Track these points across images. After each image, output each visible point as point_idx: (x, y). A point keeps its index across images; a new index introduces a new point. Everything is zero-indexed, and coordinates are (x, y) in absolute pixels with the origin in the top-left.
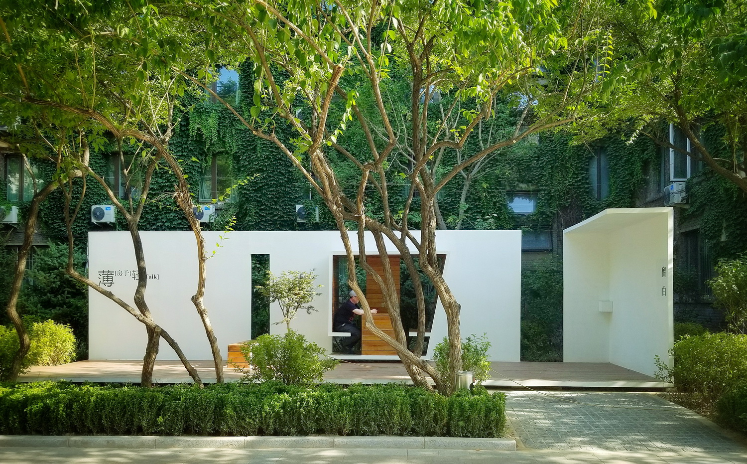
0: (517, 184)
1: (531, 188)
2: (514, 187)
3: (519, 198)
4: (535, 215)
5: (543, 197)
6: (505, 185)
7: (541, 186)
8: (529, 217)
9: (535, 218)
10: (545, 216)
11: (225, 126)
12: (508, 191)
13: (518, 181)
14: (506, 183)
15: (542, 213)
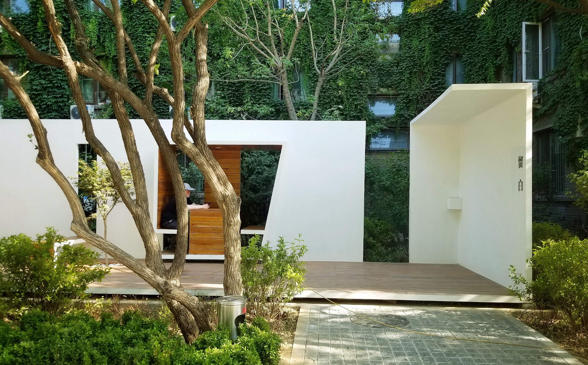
0: (378, 89)
1: (391, 92)
2: (375, 90)
3: (380, 102)
4: (394, 117)
5: (402, 100)
6: (366, 89)
7: (400, 90)
8: (388, 119)
9: (394, 120)
10: (403, 119)
11: (104, 31)
12: (369, 95)
13: (379, 86)
14: (368, 87)
15: (401, 116)
